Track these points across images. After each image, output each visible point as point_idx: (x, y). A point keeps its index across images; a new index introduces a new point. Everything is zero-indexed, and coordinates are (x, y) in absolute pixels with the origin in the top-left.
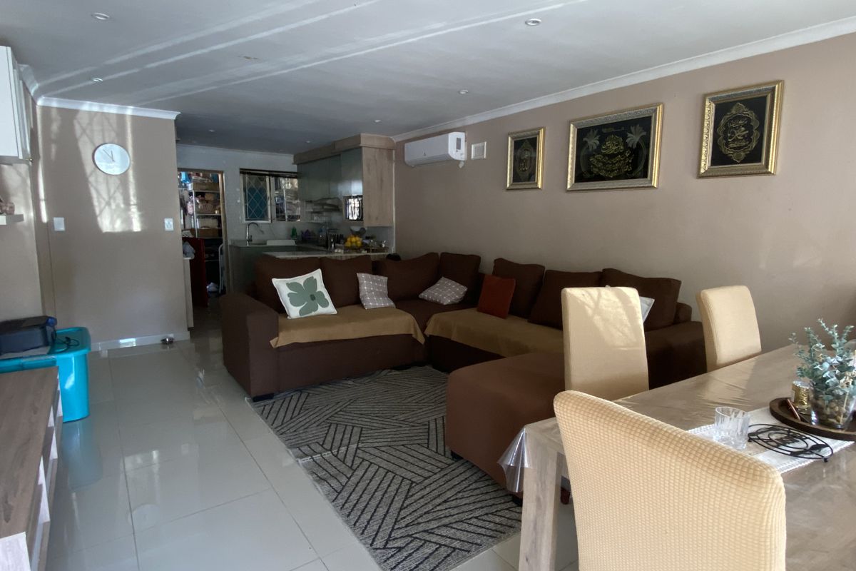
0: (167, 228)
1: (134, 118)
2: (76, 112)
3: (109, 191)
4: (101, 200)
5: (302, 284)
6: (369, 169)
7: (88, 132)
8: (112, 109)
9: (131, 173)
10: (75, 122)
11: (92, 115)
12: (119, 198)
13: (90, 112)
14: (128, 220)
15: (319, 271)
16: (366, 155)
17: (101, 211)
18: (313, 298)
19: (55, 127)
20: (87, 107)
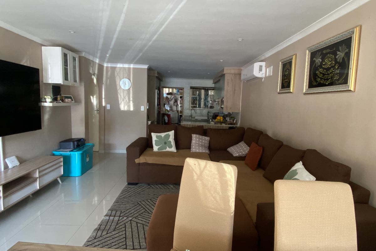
0: (142, 110)
1: (134, 68)
2: (115, 68)
3: (124, 95)
4: (121, 99)
5: (163, 137)
6: (228, 84)
7: (119, 74)
8: (126, 66)
9: (131, 88)
10: (115, 72)
11: (120, 68)
12: (127, 99)
13: (120, 67)
14: (129, 106)
15: (173, 131)
16: (227, 78)
17: (121, 103)
18: (165, 143)
19: (109, 73)
20: (119, 65)
